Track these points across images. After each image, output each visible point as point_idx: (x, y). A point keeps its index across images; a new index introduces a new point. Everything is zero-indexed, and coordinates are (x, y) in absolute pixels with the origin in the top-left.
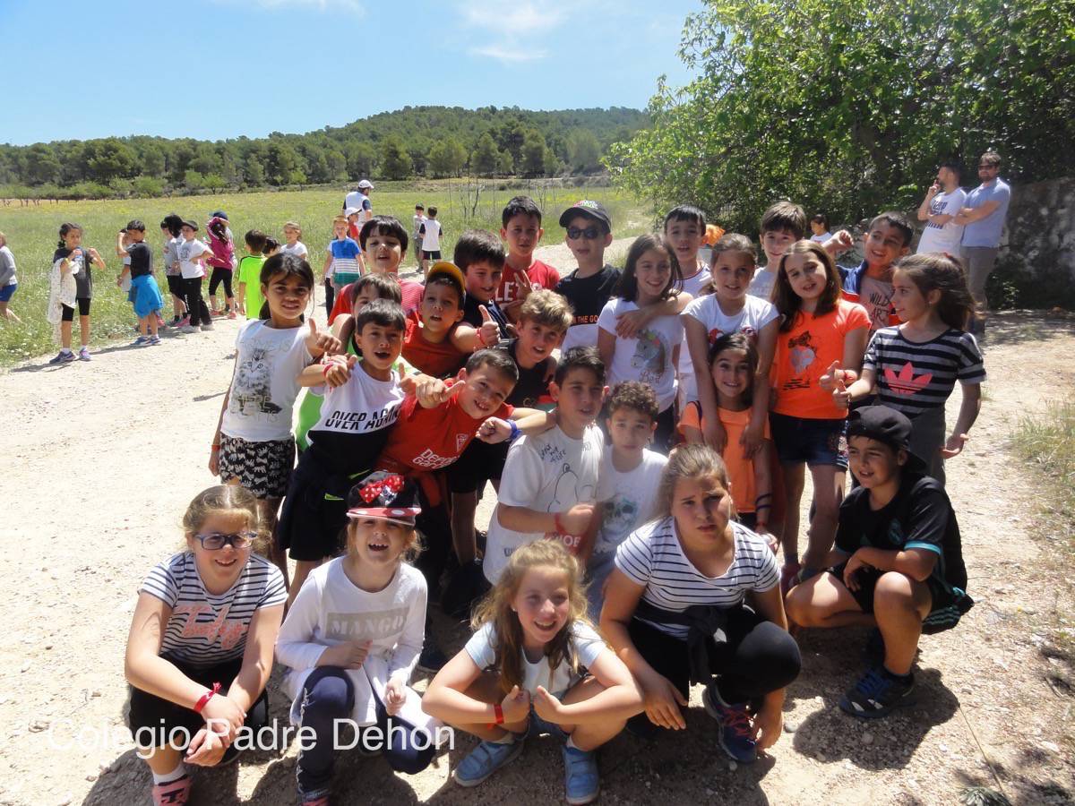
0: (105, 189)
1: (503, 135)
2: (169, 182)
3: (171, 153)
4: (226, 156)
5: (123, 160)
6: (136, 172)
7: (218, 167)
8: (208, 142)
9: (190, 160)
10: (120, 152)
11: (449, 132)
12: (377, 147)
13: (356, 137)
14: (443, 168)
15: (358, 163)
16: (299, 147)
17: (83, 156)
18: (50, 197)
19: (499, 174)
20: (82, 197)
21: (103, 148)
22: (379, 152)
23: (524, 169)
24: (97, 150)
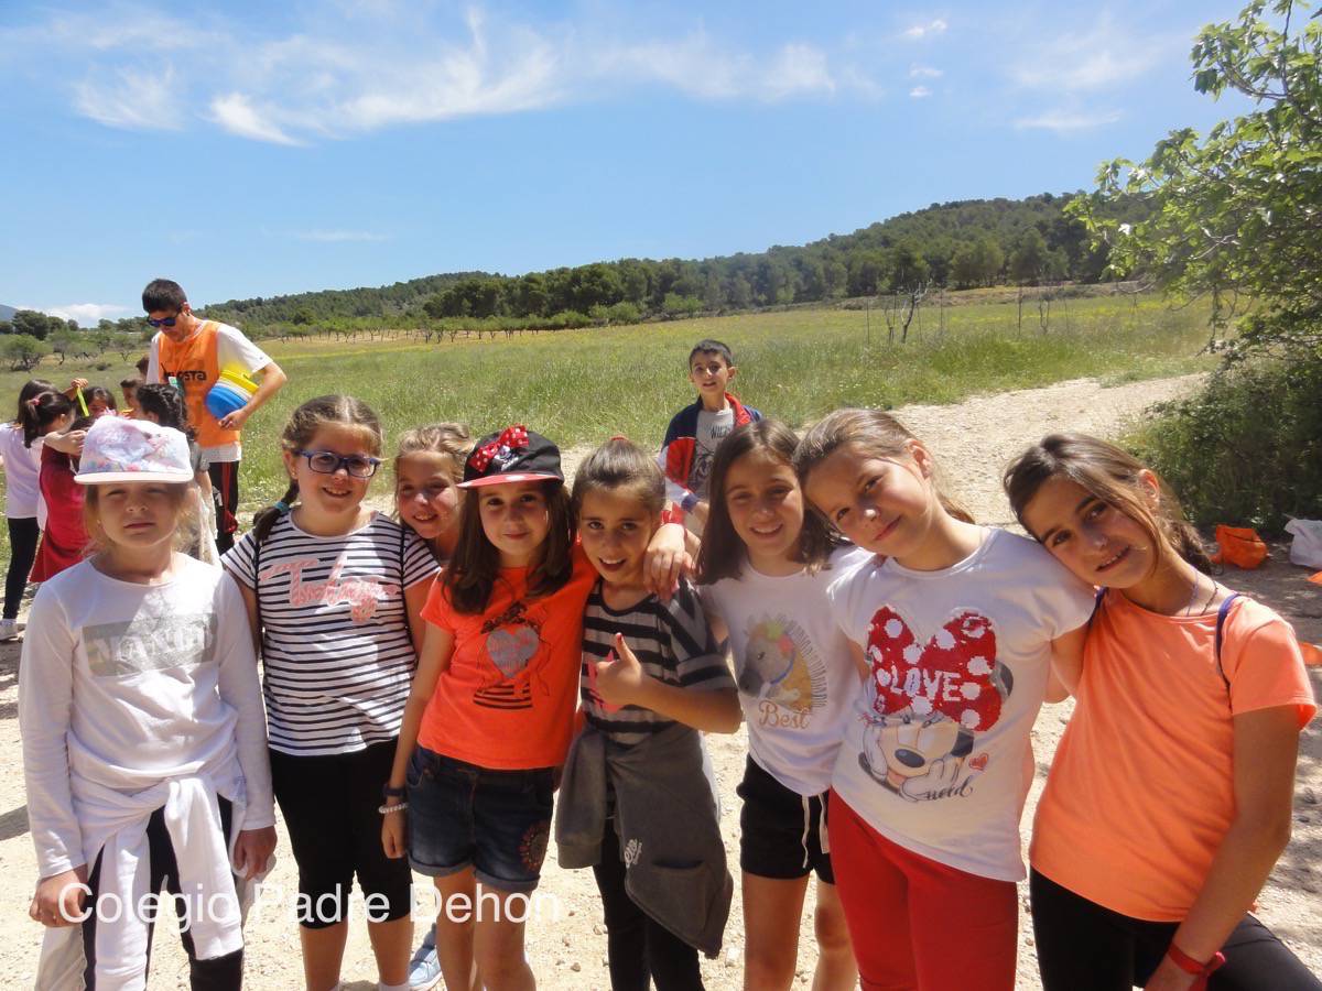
0: (583, 318)
1: (1056, 228)
2: (649, 307)
3: (653, 275)
4: (711, 276)
5: (606, 286)
6: (618, 297)
7: (701, 288)
8: (694, 260)
9: (672, 281)
10: (604, 277)
11: (984, 230)
12: (889, 254)
13: (864, 244)
14: (970, 274)
15: (862, 275)
16: (794, 260)
17: (569, 283)
18: (533, 328)
19: (1049, 280)
20: (561, 327)
21: (588, 274)
22: (889, 261)
23: (1084, 271)
24: (582, 277)
